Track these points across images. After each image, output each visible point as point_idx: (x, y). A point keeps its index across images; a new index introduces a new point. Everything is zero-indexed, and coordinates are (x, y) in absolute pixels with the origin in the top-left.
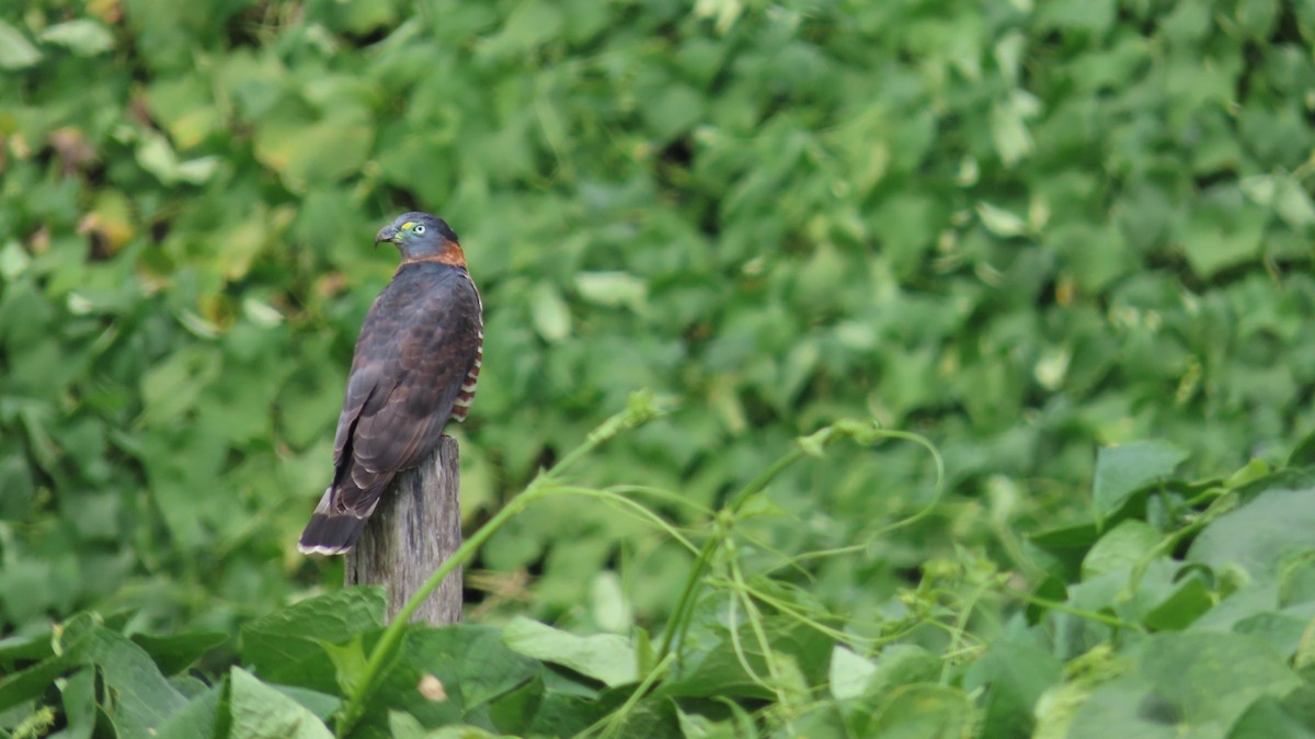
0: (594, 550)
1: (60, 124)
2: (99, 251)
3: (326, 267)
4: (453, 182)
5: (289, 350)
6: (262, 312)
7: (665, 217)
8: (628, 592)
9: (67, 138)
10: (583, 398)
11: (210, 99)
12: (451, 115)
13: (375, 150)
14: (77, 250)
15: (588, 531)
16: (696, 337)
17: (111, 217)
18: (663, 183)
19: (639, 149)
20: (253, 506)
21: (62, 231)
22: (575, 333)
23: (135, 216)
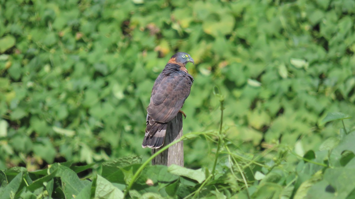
0: (295, 135)
1: (150, 22)
2: (160, 55)
3: (223, 59)
4: (257, 36)
5: (212, 82)
6: (205, 71)
7: (314, 46)
8: (304, 147)
9: (151, 26)
10: (291, 95)
11: (191, 15)
12: (256, 18)
13: (235, 28)
14: (154, 55)
15: (292, 131)
16: (322, 77)
17: (164, 47)
18: (313, 36)
19: (306, 27)
20: (202, 125)
21: (150, 50)
22: (289, 77)
23: (170, 46)
